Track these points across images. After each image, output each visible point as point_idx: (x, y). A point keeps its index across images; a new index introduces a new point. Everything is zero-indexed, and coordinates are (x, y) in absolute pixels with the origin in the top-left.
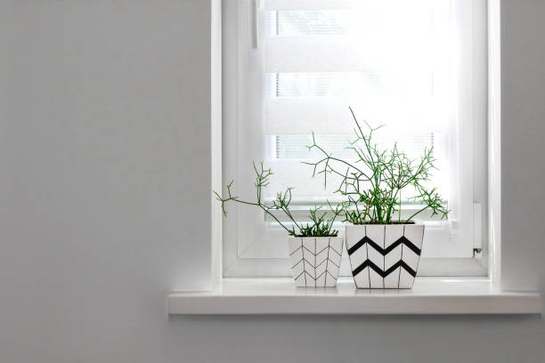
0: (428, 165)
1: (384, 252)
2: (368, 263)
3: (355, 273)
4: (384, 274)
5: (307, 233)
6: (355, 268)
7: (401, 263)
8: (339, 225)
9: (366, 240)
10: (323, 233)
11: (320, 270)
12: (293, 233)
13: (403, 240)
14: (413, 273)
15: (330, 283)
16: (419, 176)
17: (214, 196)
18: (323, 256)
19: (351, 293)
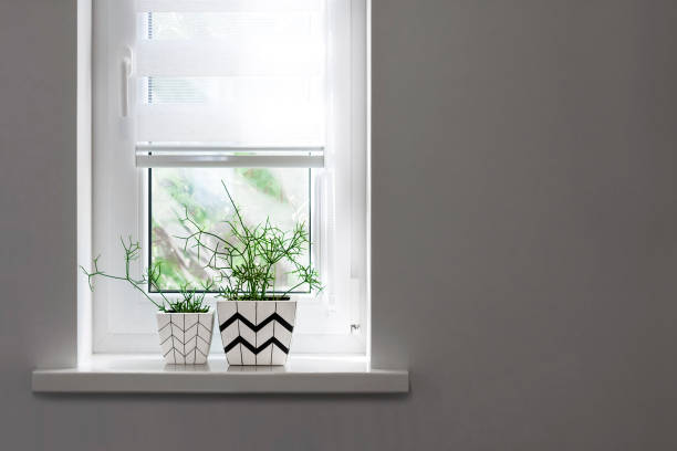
0: (301, 239)
1: (256, 329)
2: (240, 340)
3: (227, 349)
4: (256, 351)
5: (178, 308)
6: (227, 344)
7: (273, 340)
8: (209, 300)
9: (237, 316)
10: (195, 309)
11: (190, 346)
12: (163, 309)
13: (275, 317)
14: (286, 350)
15: (200, 359)
16: (292, 251)
17: (80, 271)
18: (192, 332)
19: (224, 370)
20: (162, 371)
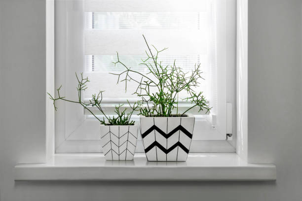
0: (197, 76)
1: (167, 136)
2: (156, 144)
3: (147, 150)
4: (167, 151)
5: (113, 122)
6: (146, 147)
7: (179, 144)
8: (135, 117)
9: (154, 128)
10: (124, 123)
11: (122, 148)
12: (103, 123)
13: (180, 128)
14: (187, 151)
15: (129, 157)
16: (191, 83)
17: (48, 96)
18: (124, 139)
19: (143, 165)
20: (103, 165)
